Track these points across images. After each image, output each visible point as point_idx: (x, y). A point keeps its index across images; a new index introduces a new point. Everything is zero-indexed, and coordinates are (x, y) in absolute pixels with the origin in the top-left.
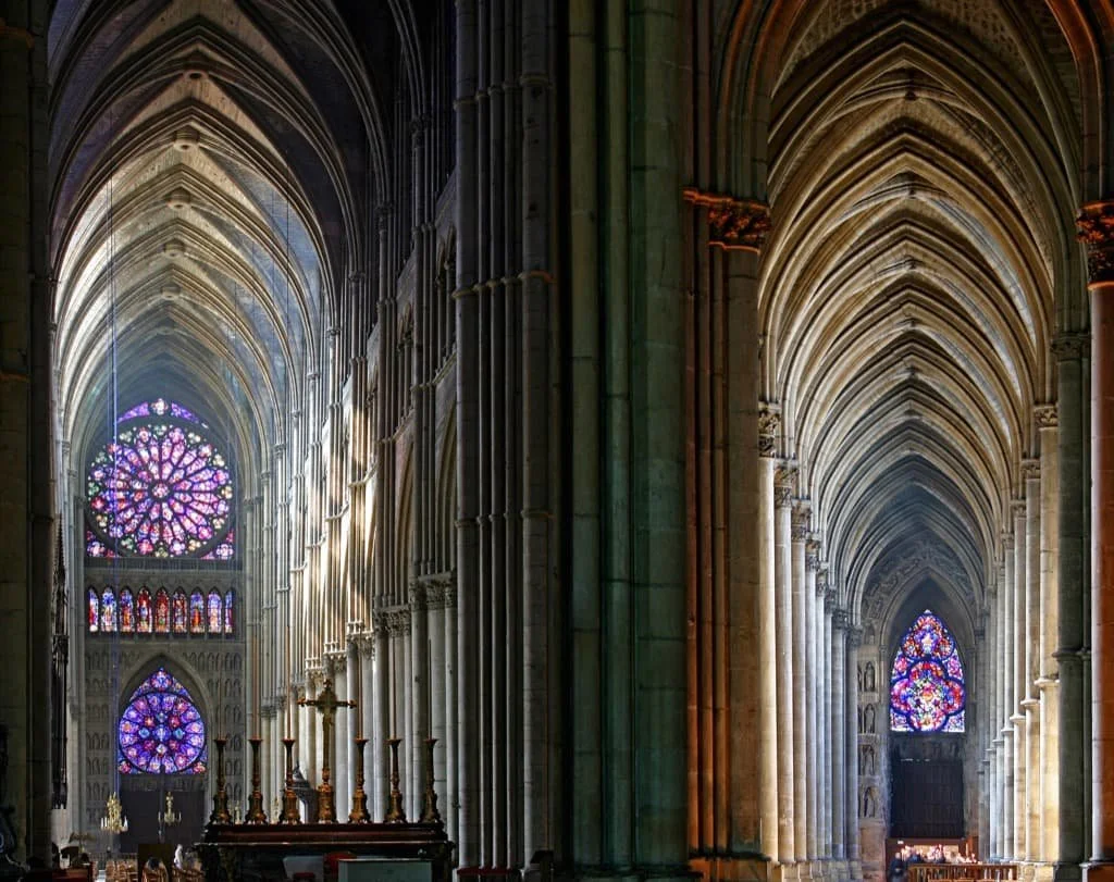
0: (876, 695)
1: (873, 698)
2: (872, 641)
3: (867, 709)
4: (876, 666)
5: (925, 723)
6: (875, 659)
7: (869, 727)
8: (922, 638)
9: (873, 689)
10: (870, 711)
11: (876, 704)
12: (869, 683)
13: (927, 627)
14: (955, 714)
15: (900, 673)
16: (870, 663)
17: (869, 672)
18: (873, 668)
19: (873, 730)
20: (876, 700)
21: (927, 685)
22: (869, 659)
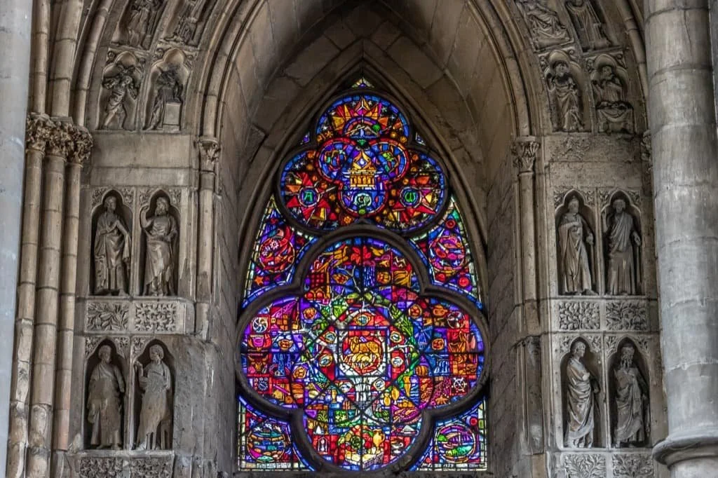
0: (181, 308)
1: (168, 316)
2: (171, 119)
3: (146, 359)
4: (185, 205)
5: (353, 446)
6: (181, 178)
7: (151, 427)
8: (346, 163)
9: (172, 287)
10: (159, 369)
11: (179, 337)
12: (159, 265)
13: (362, 130)
14: (456, 413)
15: (271, 279)
16: (161, 194)
17: (161, 227)
18: (172, 212)
19: (165, 436)
20: (181, 326)
21: (363, 316)
22: (158, 180)
